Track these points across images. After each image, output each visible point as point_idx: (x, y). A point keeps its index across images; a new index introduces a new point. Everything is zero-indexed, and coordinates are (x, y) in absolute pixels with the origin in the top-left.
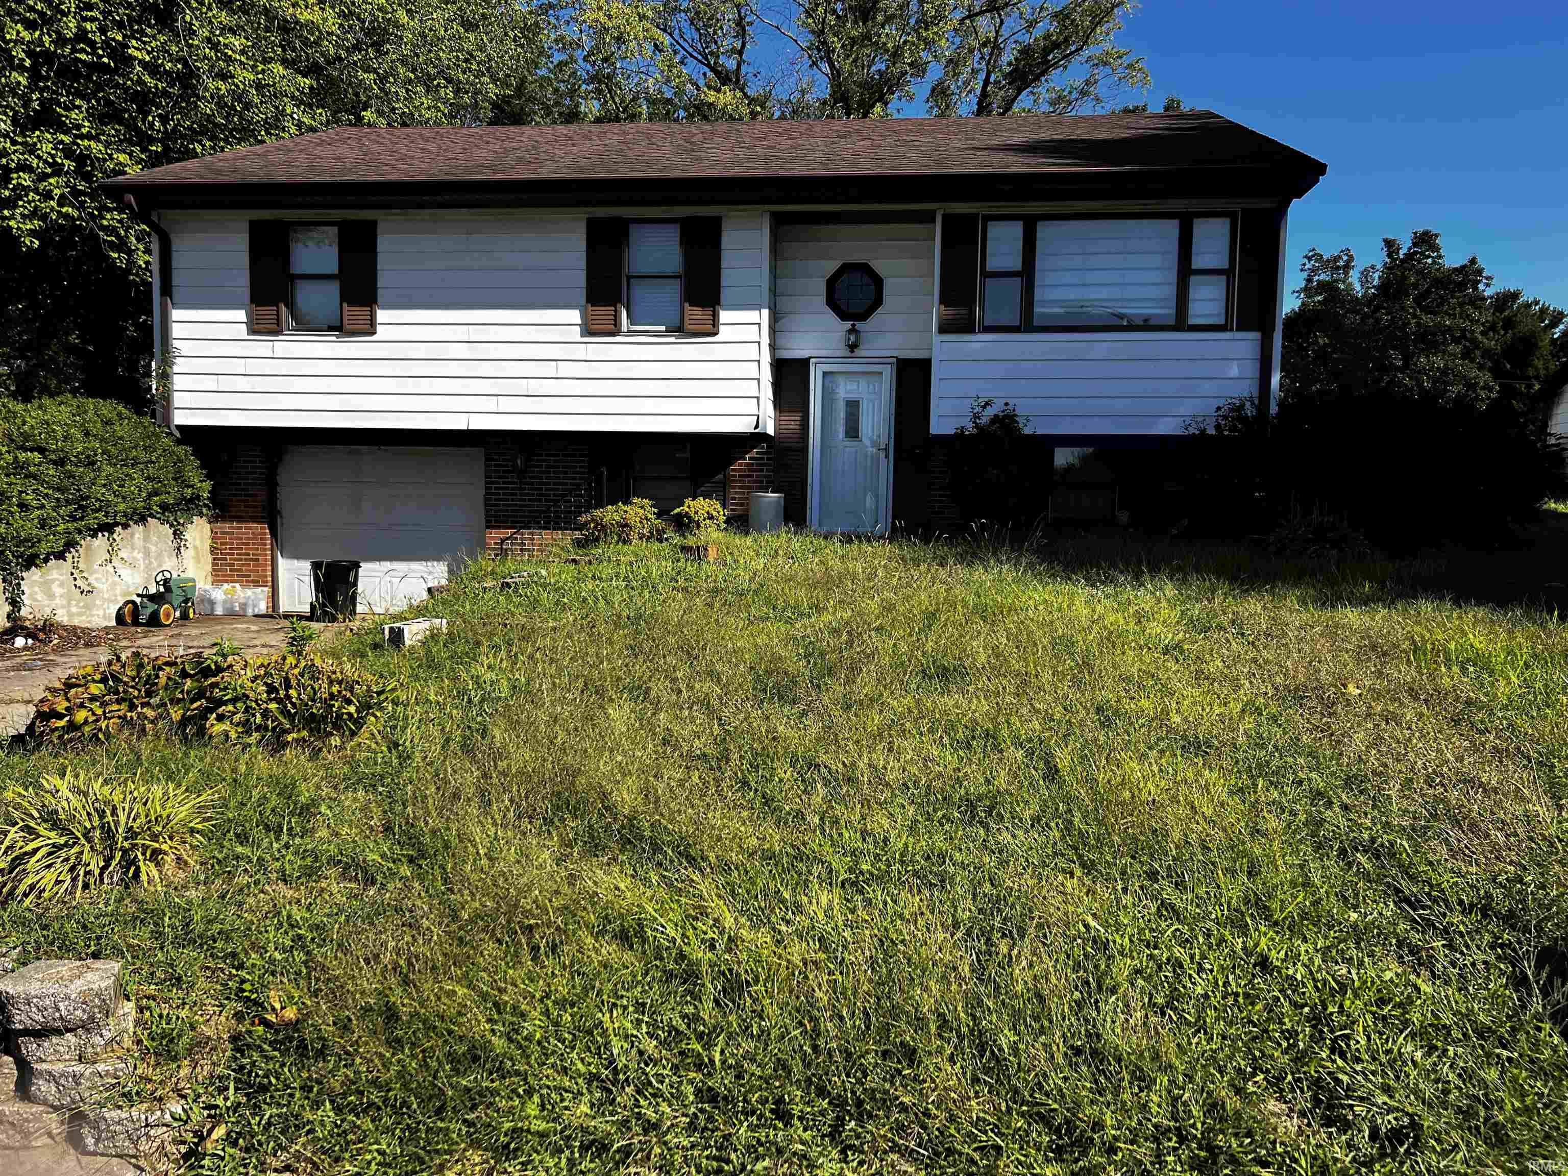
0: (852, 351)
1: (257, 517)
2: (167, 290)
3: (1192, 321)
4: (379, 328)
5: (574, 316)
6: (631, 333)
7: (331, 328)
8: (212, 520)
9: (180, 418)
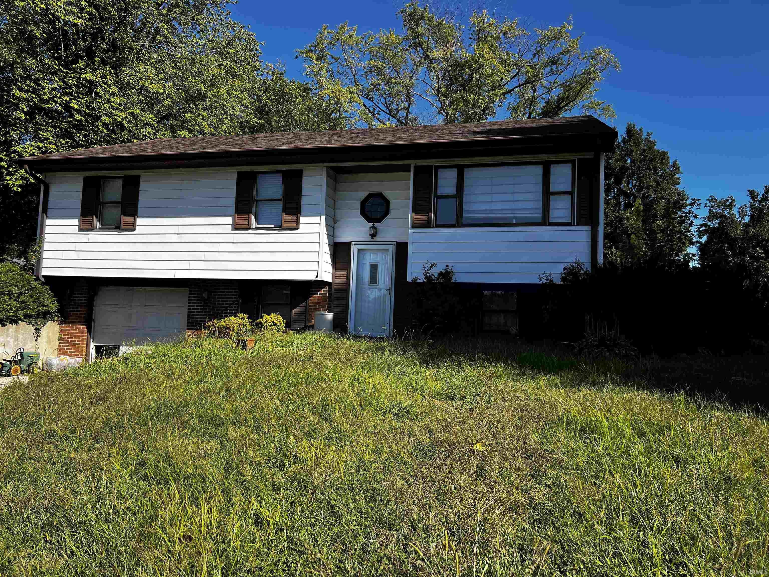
0: (372, 238)
1: (81, 322)
2: (45, 211)
3: (551, 220)
4: (137, 228)
5: (229, 220)
6: (256, 228)
7: (116, 228)
8: (61, 323)
9: (45, 272)
